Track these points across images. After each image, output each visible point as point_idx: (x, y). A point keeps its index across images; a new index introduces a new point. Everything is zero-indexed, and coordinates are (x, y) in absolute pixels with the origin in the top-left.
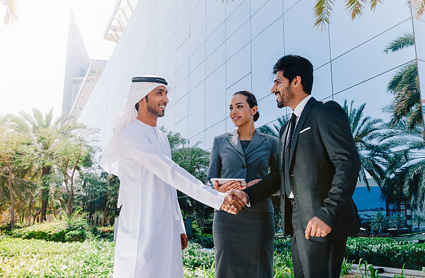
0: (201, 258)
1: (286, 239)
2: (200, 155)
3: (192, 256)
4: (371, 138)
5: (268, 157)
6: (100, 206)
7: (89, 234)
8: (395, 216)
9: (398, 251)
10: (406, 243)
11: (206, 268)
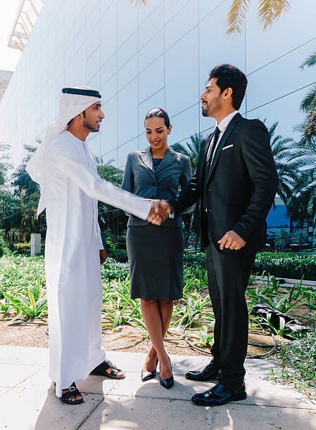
0: (116, 272)
1: (195, 253)
2: (113, 173)
3: (107, 270)
4: (280, 157)
5: (179, 175)
6: (15, 223)
7: (6, 249)
8: (299, 232)
9: (298, 264)
10: (306, 257)
11: (121, 280)
